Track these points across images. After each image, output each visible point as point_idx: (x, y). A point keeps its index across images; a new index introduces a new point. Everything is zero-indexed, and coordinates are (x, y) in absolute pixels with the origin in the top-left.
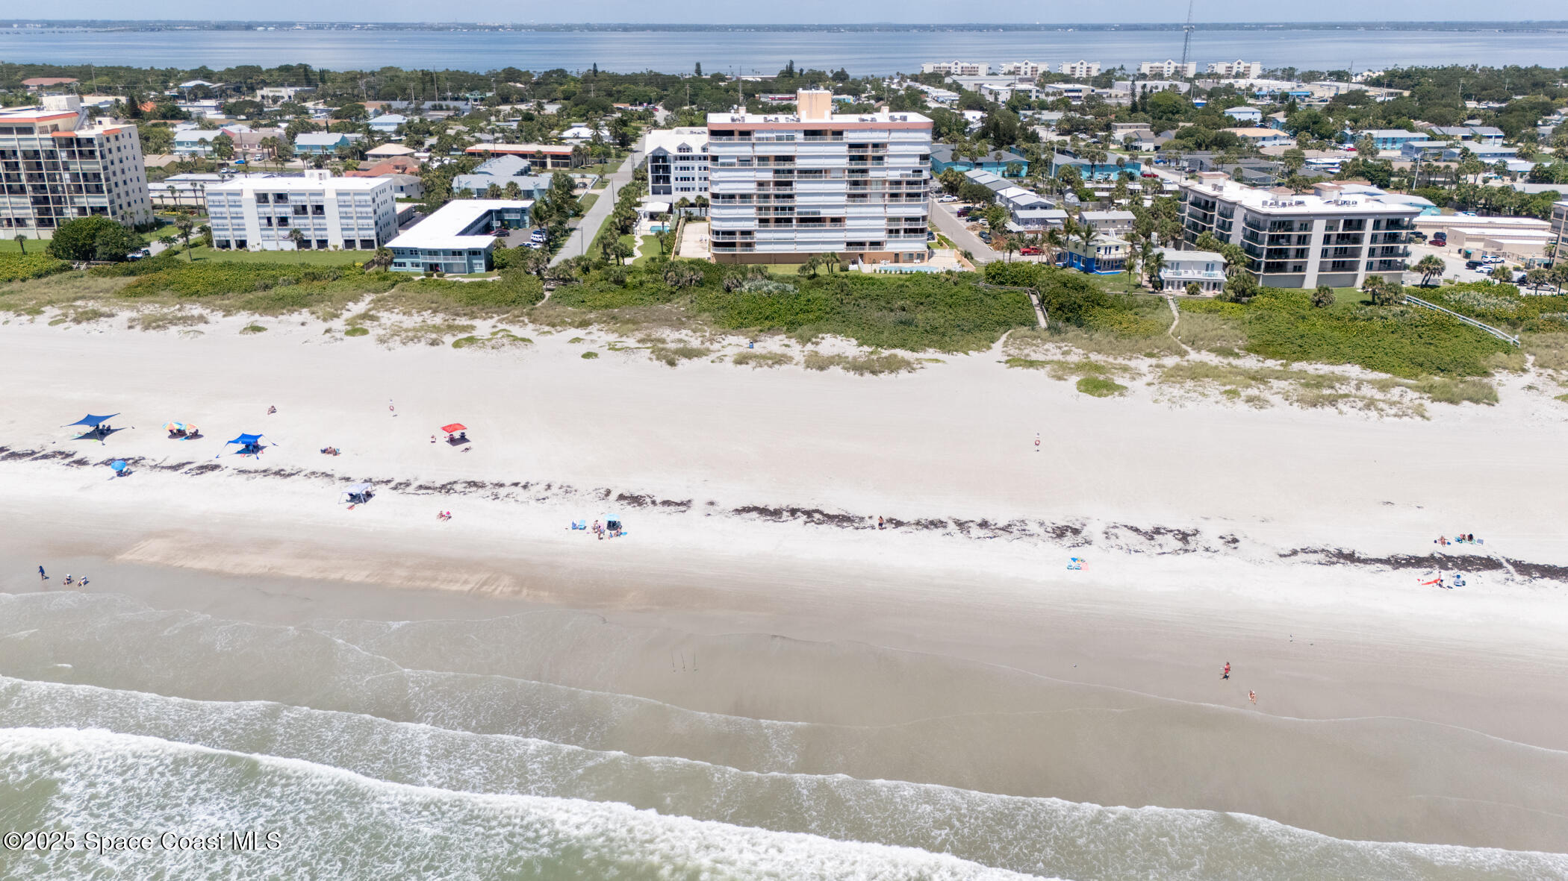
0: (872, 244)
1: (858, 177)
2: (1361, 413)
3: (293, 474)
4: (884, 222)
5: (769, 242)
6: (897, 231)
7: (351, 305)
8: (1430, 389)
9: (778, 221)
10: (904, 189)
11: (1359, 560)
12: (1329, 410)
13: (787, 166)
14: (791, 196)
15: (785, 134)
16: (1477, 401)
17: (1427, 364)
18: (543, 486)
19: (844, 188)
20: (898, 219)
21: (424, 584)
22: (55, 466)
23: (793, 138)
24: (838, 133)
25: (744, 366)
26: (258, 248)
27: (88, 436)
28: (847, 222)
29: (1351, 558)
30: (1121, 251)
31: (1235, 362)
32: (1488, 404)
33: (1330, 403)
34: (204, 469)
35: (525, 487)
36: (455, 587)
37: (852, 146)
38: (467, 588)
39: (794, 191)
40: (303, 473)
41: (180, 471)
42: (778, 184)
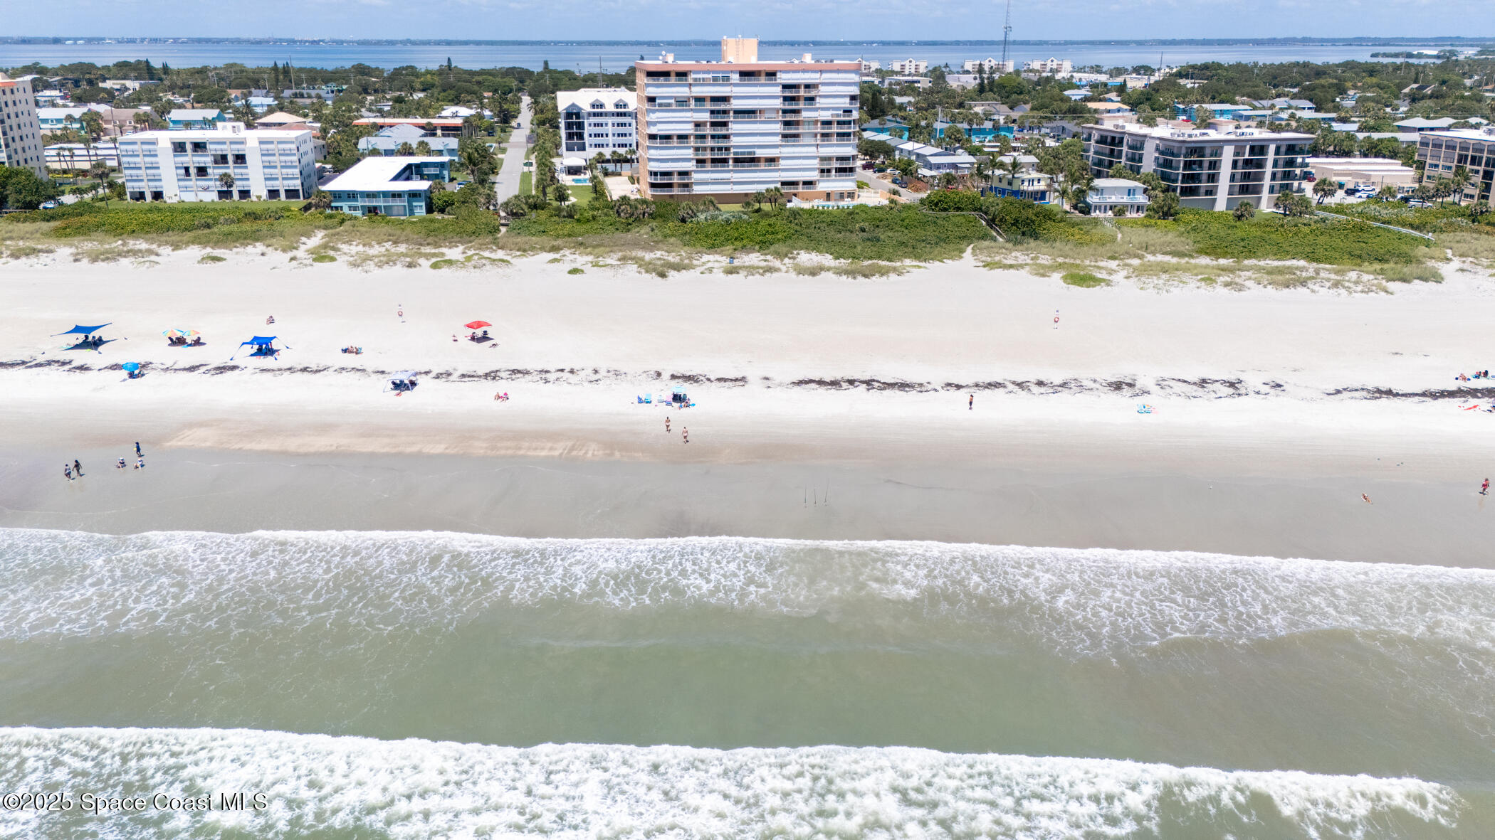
0: (805, 183)
1: (789, 118)
2: (1331, 291)
3: (320, 371)
4: (817, 161)
5: (707, 182)
6: (829, 171)
7: (304, 239)
8: (1382, 272)
9: (714, 161)
10: (835, 129)
11: (1397, 395)
12: (1301, 290)
13: (722, 107)
14: (726, 137)
15: (721, 75)
16: (1426, 280)
17: (1365, 256)
18: (590, 371)
19: (778, 128)
20: (829, 159)
21: (510, 452)
22: (54, 373)
23: (728, 79)
24: (771, 74)
25: (734, 276)
26: (175, 200)
27: (77, 347)
28: (782, 162)
29: (1389, 393)
30: (1042, 183)
31: (1192, 261)
32: (1437, 282)
33: (1301, 284)
34: (221, 369)
35: (572, 372)
36: (544, 453)
37: (785, 87)
38: (556, 453)
39: (730, 132)
40: (331, 370)
41: (196, 372)
42: (713, 124)
